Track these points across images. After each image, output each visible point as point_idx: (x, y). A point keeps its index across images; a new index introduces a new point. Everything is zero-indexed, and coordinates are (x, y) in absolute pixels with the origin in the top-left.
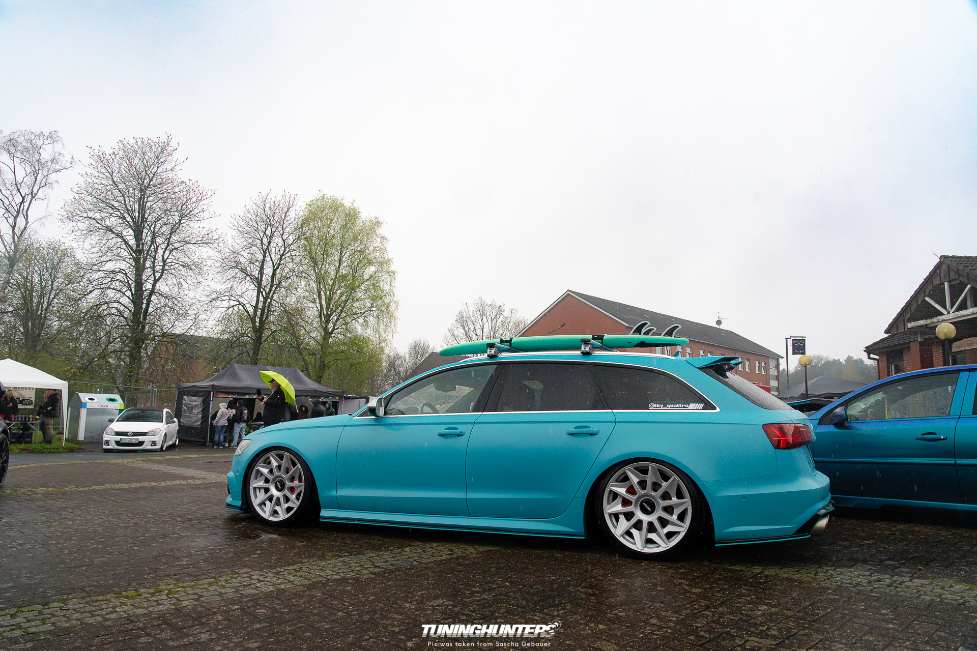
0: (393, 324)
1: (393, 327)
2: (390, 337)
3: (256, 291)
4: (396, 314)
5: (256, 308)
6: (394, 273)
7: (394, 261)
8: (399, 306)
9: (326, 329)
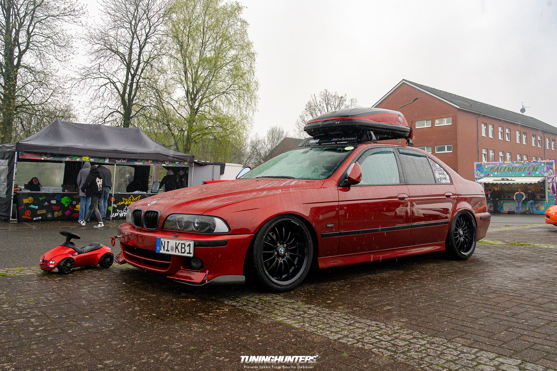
0: (253, 103)
1: (253, 105)
2: (251, 114)
3: (126, 70)
4: (257, 93)
5: (125, 86)
6: (253, 54)
7: (253, 44)
8: (258, 86)
9: (191, 107)
